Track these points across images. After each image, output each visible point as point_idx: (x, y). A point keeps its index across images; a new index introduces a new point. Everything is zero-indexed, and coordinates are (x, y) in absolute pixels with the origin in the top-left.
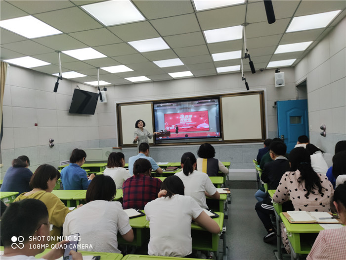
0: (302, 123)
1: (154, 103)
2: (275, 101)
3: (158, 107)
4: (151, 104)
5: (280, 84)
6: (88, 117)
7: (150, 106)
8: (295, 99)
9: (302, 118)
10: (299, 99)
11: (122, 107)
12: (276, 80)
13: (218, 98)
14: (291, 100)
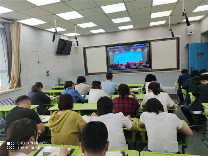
0: (204, 58)
1: (107, 46)
2: (187, 44)
3: (110, 49)
4: (105, 47)
5: (191, 33)
6: (66, 56)
7: (104, 48)
8: (200, 42)
9: (204, 55)
10: (203, 42)
11: (87, 50)
12: (188, 30)
13: (149, 42)
14: (198, 43)
